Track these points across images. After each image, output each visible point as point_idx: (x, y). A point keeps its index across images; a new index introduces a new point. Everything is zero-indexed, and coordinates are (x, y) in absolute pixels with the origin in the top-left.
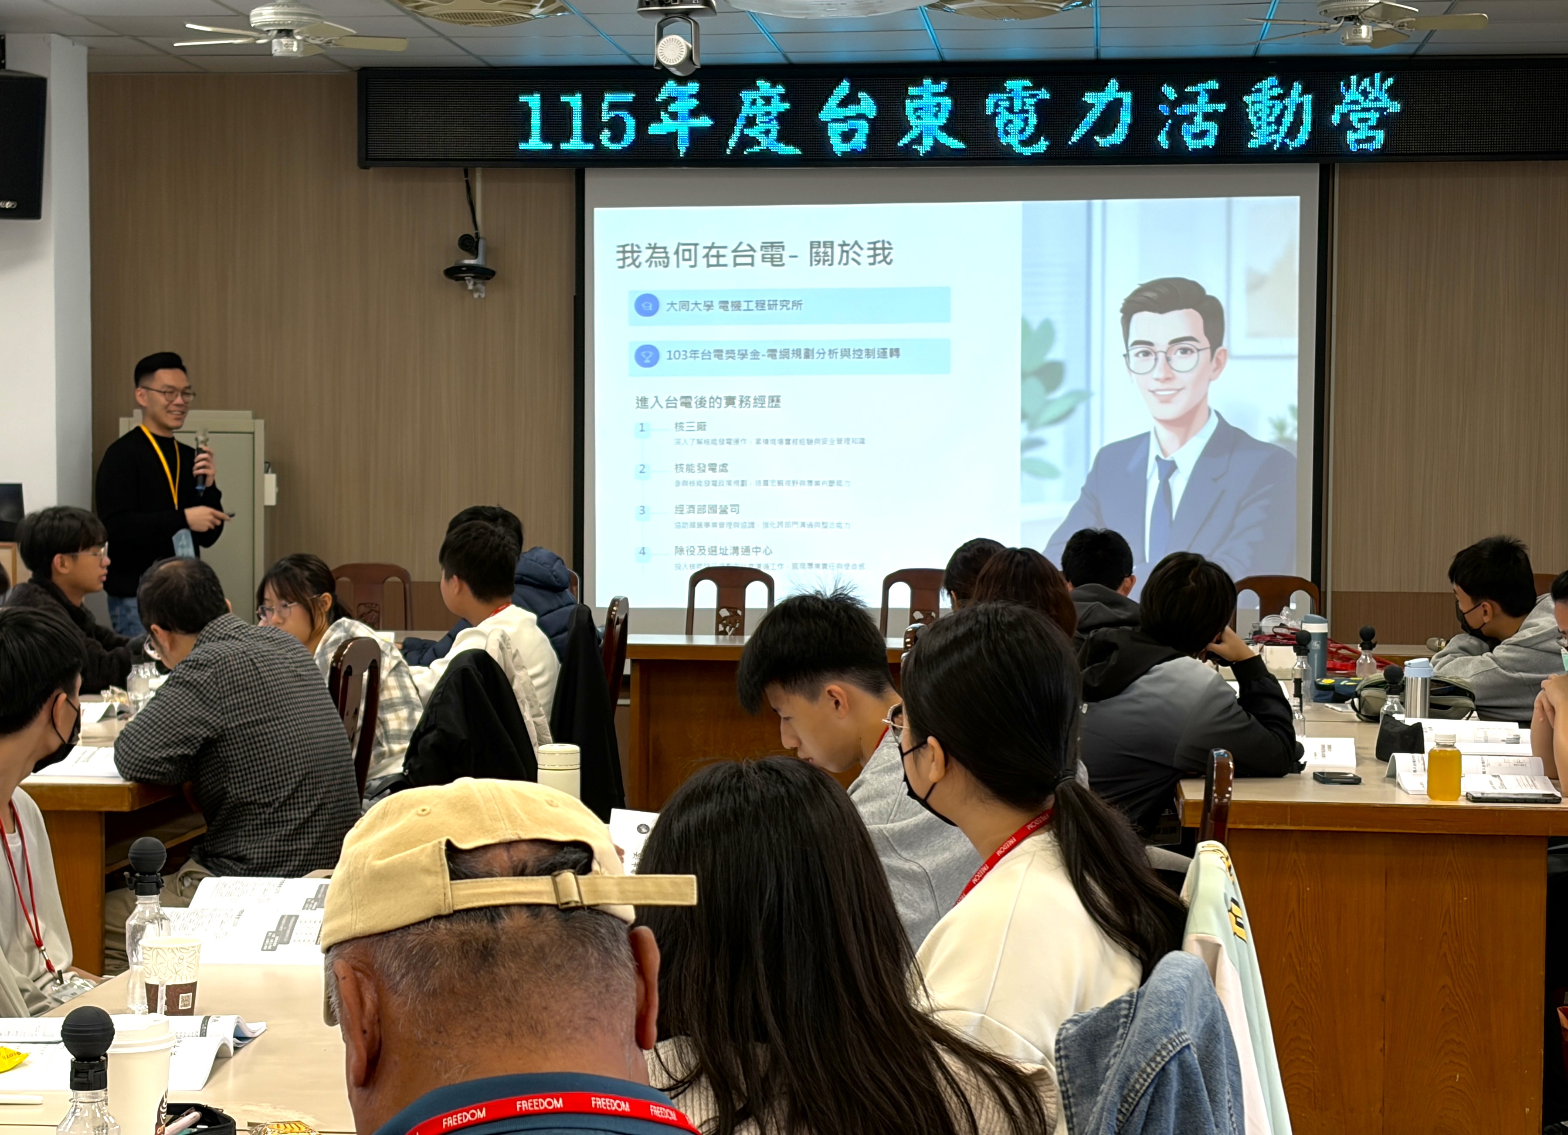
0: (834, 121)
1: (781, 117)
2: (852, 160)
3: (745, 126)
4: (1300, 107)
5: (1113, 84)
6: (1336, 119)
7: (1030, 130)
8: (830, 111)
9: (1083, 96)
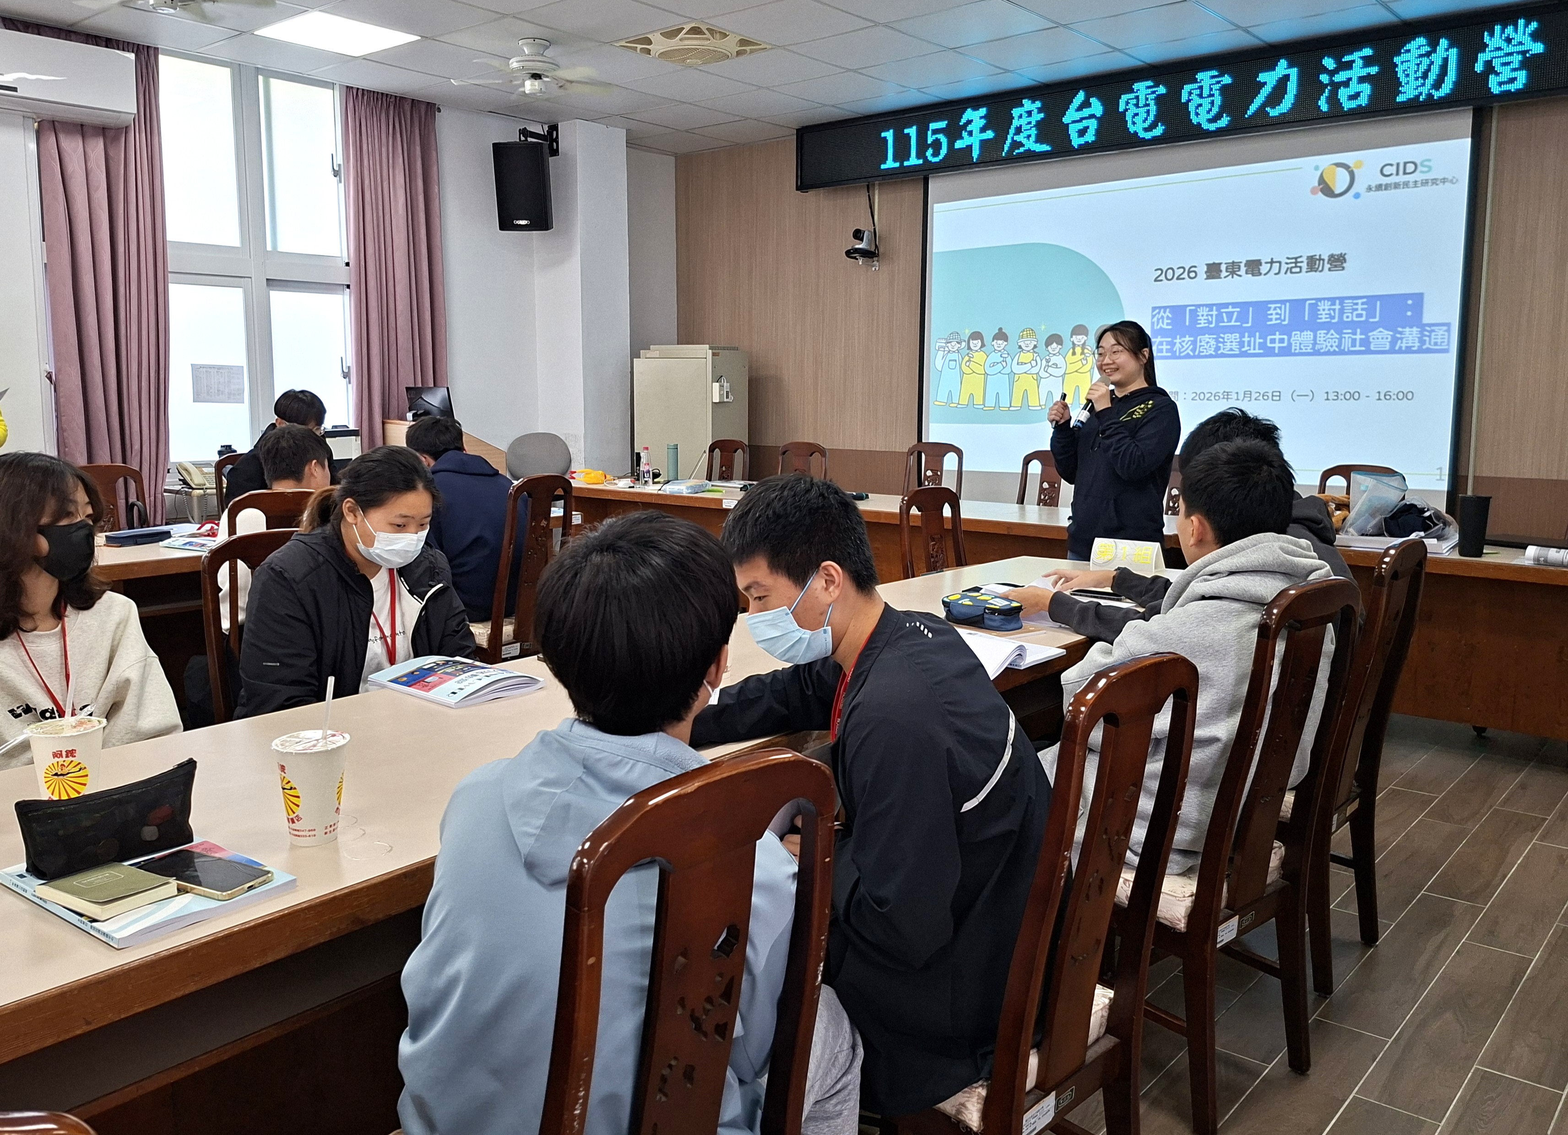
0: (1074, 122)
1: (1039, 124)
2: (1086, 149)
3: (1015, 134)
4: (1446, 60)
5: (1283, 63)
6: (1479, 67)
7: (1215, 110)
8: (1070, 116)
9: (1258, 76)
